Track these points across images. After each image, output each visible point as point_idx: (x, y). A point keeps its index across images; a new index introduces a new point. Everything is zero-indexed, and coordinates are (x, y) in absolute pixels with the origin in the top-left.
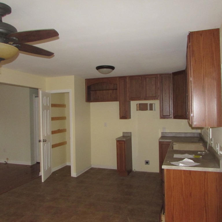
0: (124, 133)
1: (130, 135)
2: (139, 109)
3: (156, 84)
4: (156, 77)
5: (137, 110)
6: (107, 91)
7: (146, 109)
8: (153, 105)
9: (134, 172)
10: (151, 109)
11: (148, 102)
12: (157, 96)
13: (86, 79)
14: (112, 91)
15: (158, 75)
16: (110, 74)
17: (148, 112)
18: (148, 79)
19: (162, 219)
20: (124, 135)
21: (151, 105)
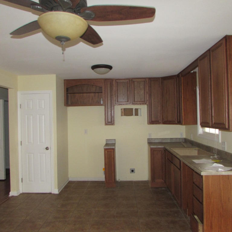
0: (107, 140)
1: (114, 143)
2: (123, 114)
3: (144, 89)
4: (144, 81)
5: (122, 115)
6: (88, 94)
7: (132, 115)
8: (139, 110)
9: (120, 182)
10: (137, 114)
11: (134, 107)
12: (146, 101)
13: (64, 80)
14: (93, 94)
15: (147, 79)
16: (106, 74)
17: (133, 118)
18: (136, 83)
19: (199, 229)
20: (108, 143)
21: (137, 110)
